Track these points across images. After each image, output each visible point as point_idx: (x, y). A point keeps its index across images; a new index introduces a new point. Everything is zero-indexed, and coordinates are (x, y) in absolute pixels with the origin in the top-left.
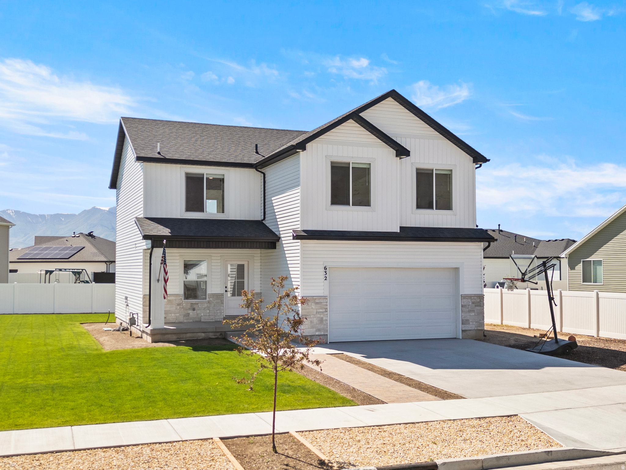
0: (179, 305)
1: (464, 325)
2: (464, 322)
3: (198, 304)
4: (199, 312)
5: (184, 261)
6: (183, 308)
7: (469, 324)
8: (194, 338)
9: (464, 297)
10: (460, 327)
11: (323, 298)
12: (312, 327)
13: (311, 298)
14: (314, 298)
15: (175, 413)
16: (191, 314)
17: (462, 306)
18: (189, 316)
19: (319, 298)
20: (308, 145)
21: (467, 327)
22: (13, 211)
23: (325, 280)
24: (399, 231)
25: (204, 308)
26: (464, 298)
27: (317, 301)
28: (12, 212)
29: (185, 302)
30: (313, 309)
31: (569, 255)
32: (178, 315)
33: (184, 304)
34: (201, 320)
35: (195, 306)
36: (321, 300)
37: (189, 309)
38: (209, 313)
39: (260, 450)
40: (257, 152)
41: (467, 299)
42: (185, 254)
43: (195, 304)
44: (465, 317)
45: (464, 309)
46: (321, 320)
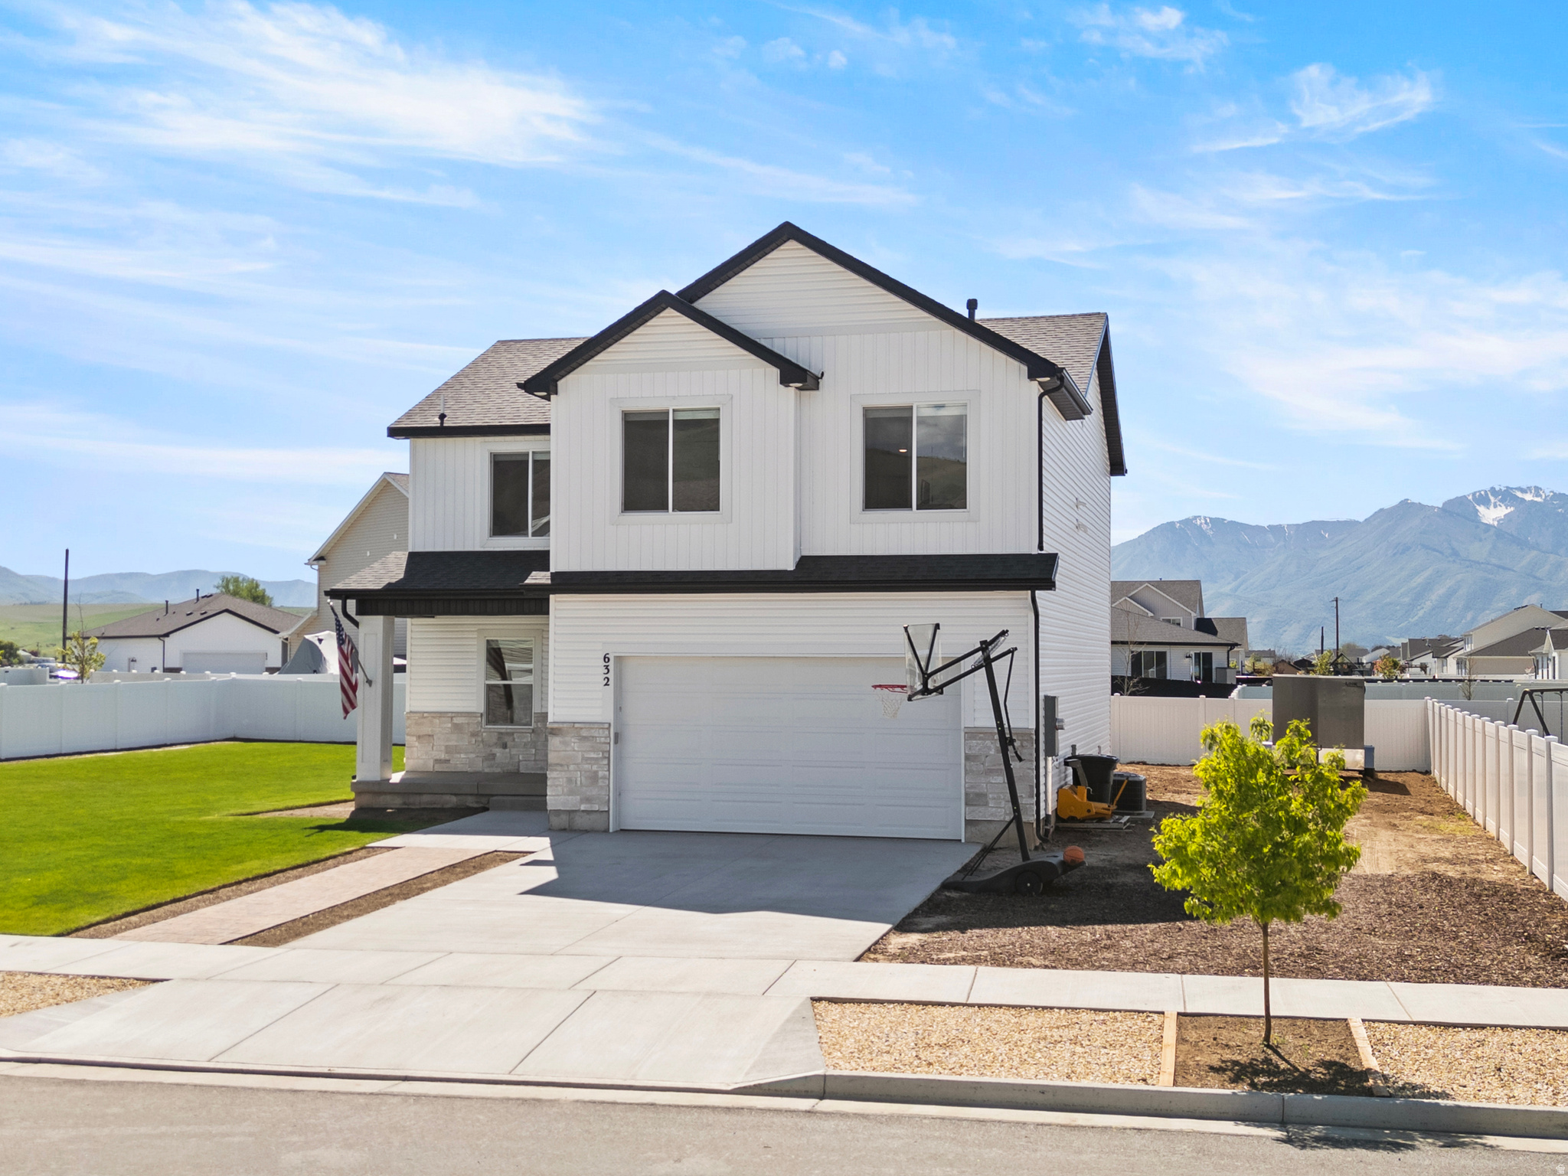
0: (474, 734)
1: (972, 808)
2: (974, 799)
3: (513, 734)
4: (514, 751)
5: (488, 641)
6: (483, 741)
7: (986, 804)
8: (435, 806)
9: (973, 734)
10: (962, 812)
11: (596, 726)
12: (571, 793)
13: (569, 725)
14: (576, 725)
16: (498, 754)
17: (967, 758)
18: (494, 759)
19: (587, 726)
21: (979, 814)
22: (1208, 521)
23: (606, 685)
24: (793, 565)
25: (525, 744)
26: (971, 738)
27: (584, 733)
28: (1206, 523)
29: (486, 730)
30: (574, 751)
32: (472, 756)
33: (484, 734)
34: (518, 770)
35: (507, 739)
36: (593, 731)
37: (496, 744)
38: (535, 755)
41: (980, 739)
42: (487, 627)
43: (507, 734)
44: (972, 787)
45: (973, 765)
46: (594, 778)
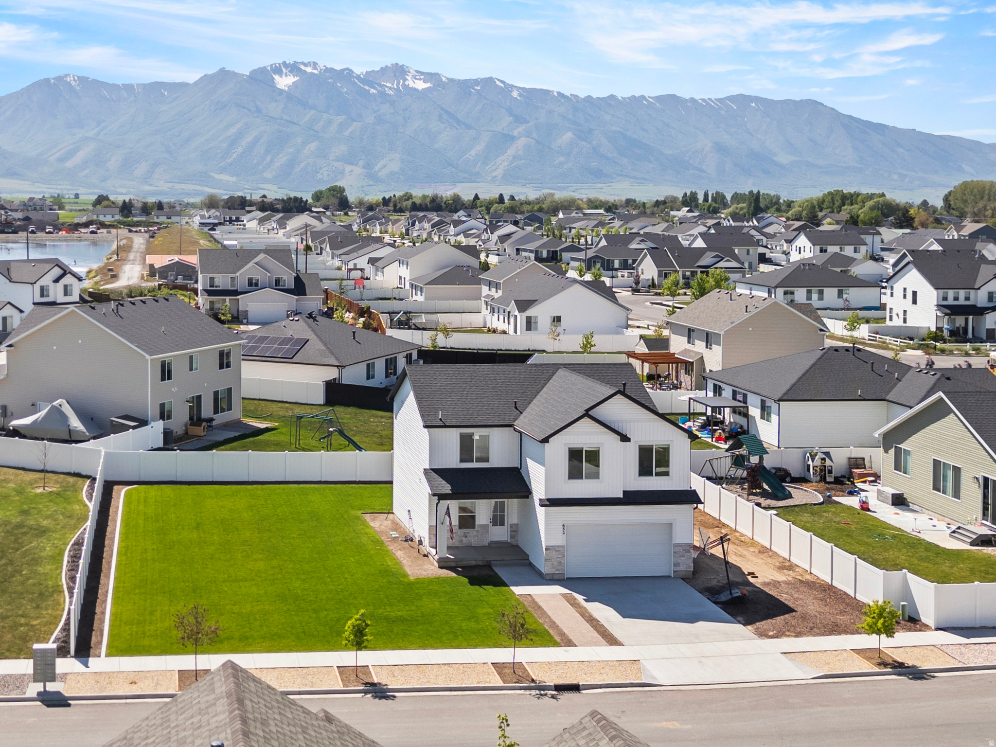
0: (455, 533)
1: (676, 567)
2: (676, 565)
3: (470, 533)
4: (470, 539)
6: (458, 535)
7: (680, 566)
9: (676, 545)
10: (672, 568)
11: (561, 547)
12: (553, 568)
13: (553, 547)
14: (555, 547)
15: (469, 645)
16: (464, 540)
17: (674, 552)
19: (559, 547)
20: (551, 440)
21: (678, 569)
22: (76, 78)
23: (563, 534)
24: (622, 497)
25: (474, 536)
26: (676, 547)
27: (558, 549)
28: (75, 80)
29: (460, 531)
30: (554, 555)
31: (884, 435)
32: (454, 541)
33: (459, 533)
34: (471, 545)
35: (467, 535)
36: (560, 549)
37: (463, 536)
38: (478, 539)
39: (509, 671)
40: (516, 408)
41: (678, 547)
43: (467, 533)
44: (676, 561)
45: (676, 555)
46: (560, 563)
